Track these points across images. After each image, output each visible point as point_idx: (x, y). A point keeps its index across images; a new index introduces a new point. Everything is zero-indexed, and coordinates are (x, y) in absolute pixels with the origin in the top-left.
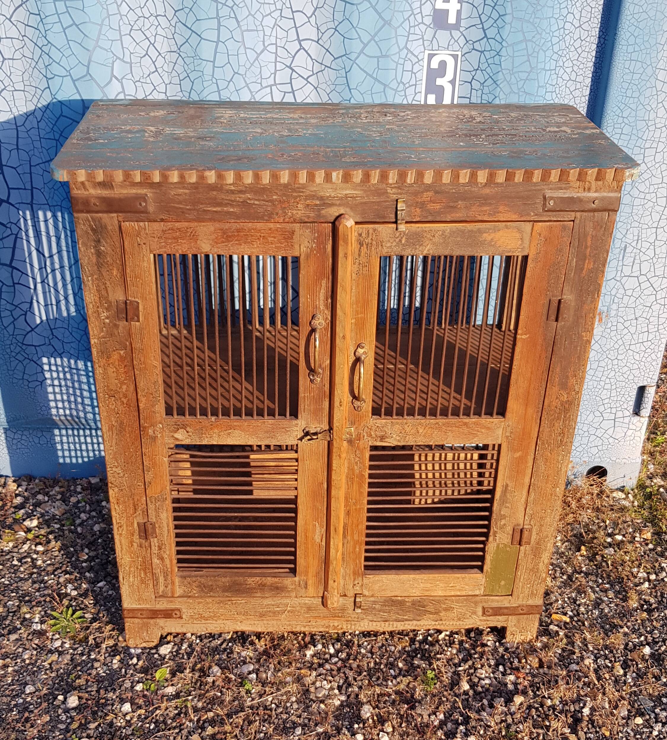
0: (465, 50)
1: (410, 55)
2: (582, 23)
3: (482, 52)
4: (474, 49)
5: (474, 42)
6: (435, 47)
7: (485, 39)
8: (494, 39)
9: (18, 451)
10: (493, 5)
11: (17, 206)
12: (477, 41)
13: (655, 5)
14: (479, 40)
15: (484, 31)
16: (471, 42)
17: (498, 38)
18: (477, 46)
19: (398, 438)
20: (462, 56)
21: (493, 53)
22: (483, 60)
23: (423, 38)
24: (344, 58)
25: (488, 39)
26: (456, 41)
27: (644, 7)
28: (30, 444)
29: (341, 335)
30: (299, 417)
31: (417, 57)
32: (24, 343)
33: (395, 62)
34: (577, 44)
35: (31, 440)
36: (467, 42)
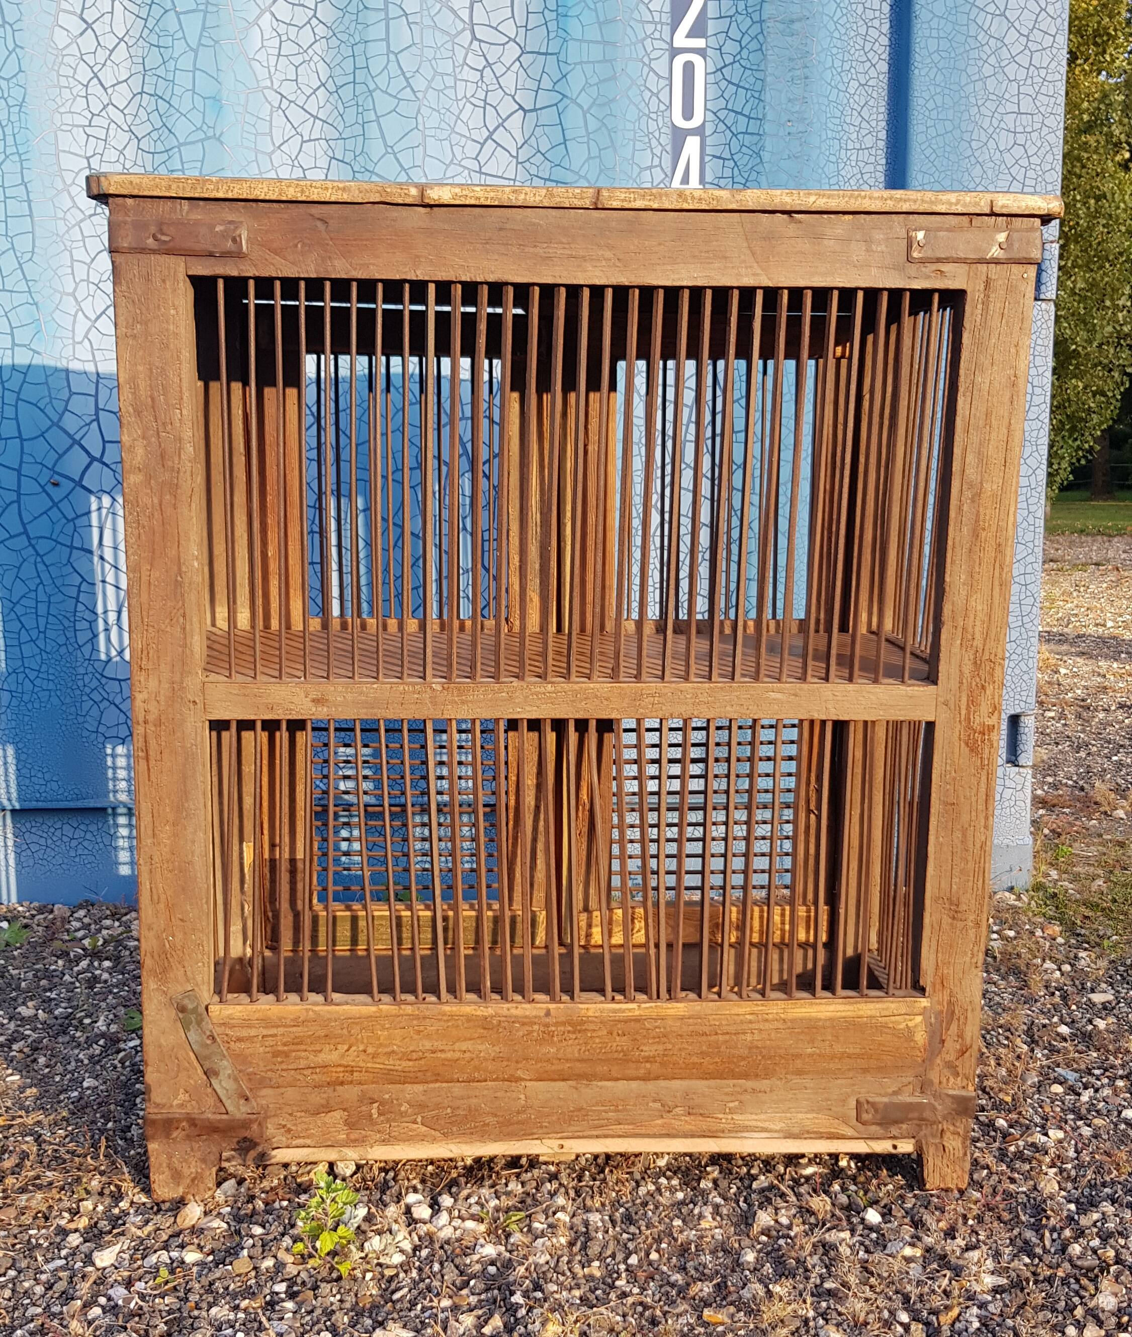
9: (77, 859)
10: (743, 181)
11: (113, 466)
13: (949, 173)
27: (936, 175)
28: (97, 847)
32: (105, 674)
35: (99, 840)
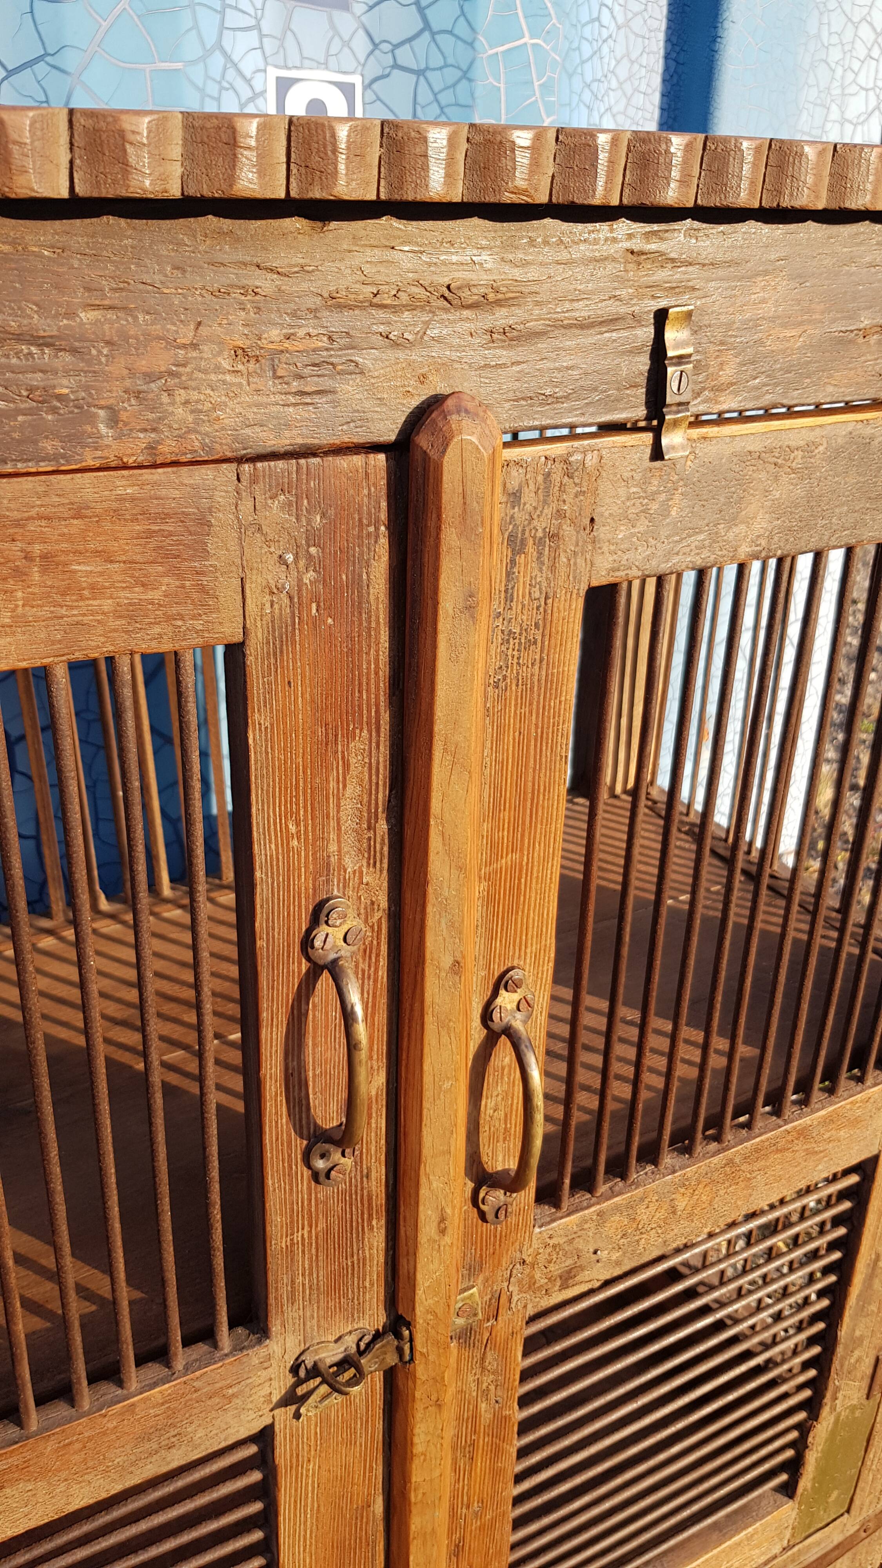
0: (372, 68)
1: (231, 73)
2: (630, 15)
3: (420, 73)
4: (396, 66)
5: (397, 46)
6: (294, 58)
7: (427, 35)
8: (450, 32)
12: (402, 43)
14: (410, 40)
15: (421, 10)
16: (386, 47)
17: (461, 29)
18: (404, 56)
19: (615, 1256)
20: (367, 87)
21: (452, 75)
22: (425, 94)
23: (258, 27)
24: (41, 68)
25: (433, 34)
26: (347, 44)
29: (447, 961)
30: (275, 1327)
31: (248, 81)
33: (197, 87)
34: (623, 72)
36: (376, 46)
